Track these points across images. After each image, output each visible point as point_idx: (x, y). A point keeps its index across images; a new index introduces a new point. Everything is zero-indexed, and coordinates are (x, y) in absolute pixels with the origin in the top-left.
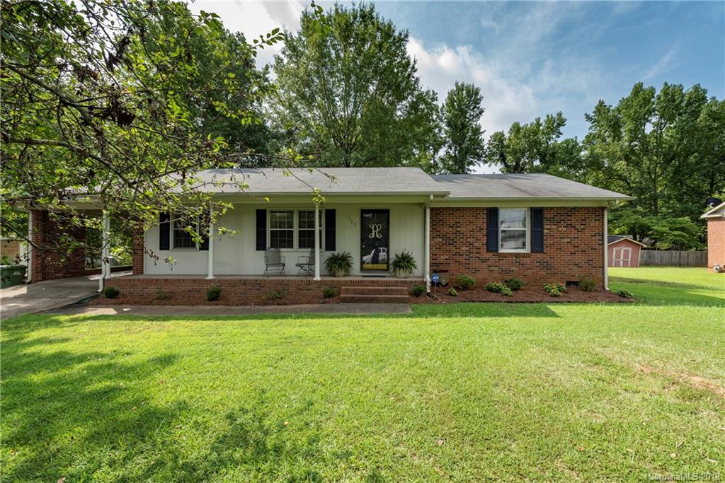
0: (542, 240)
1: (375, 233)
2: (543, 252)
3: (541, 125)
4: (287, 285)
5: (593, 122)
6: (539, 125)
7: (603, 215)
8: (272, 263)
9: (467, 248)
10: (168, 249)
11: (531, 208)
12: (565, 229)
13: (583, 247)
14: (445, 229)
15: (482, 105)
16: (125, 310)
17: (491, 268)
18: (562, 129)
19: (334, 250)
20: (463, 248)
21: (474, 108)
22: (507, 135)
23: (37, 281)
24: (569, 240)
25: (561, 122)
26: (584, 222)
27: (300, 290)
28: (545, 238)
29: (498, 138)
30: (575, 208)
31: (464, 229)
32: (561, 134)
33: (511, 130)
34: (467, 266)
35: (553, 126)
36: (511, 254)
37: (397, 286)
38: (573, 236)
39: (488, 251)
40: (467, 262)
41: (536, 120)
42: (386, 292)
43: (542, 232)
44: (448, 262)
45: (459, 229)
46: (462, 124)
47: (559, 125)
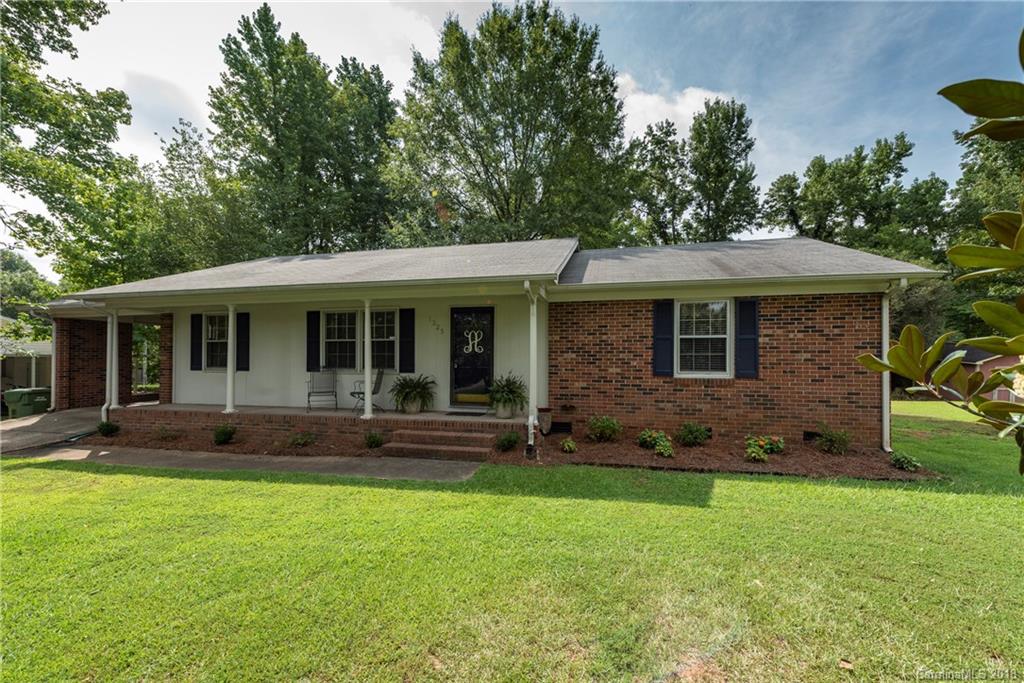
0: (756, 356)
1: (473, 346)
2: (757, 378)
3: (864, 159)
4: (324, 424)
5: (971, 145)
6: (860, 158)
7: (880, 309)
8: (318, 390)
9: (619, 370)
10: (200, 369)
11: (736, 299)
12: (801, 335)
13: (838, 368)
14: (582, 337)
15: (752, 132)
16: (103, 453)
17: (661, 405)
18: (905, 162)
19: (412, 371)
20: (611, 370)
21: (736, 140)
22: (803, 180)
23: (61, 409)
24: (809, 356)
25: (905, 150)
26: (839, 323)
27: (343, 432)
28: (761, 352)
29: (787, 184)
30: (821, 297)
31: (614, 337)
32: (904, 170)
33: (809, 170)
34: (619, 400)
35: (888, 157)
36: (696, 380)
37: (482, 432)
38: (817, 347)
39: (656, 374)
40: (619, 393)
41: (856, 150)
42: (458, 441)
43: (755, 341)
44: (586, 392)
45: (604, 337)
46: (718, 167)
47: (900, 156)
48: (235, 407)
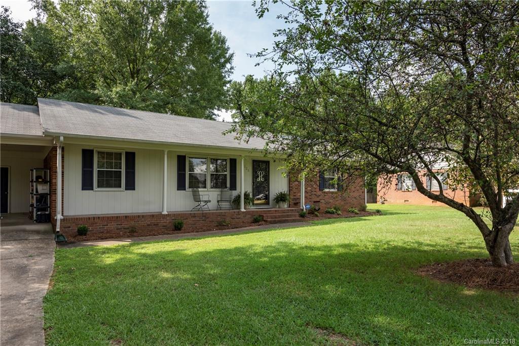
1: (260, 178)
2: (342, 191)
10: (92, 189)
19: (236, 190)
27: (233, 218)
39: (320, 190)
48: (168, 212)
